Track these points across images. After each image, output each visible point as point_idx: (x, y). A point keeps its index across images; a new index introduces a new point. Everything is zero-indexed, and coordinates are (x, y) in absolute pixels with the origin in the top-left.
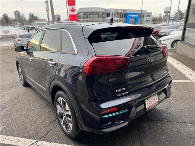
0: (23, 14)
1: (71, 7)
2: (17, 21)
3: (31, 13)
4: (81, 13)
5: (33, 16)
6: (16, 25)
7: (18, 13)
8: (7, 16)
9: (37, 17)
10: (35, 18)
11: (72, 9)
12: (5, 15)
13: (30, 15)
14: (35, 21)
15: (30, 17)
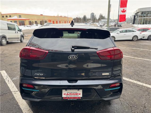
0: (95, 15)
1: (122, 9)
2: (91, 20)
3: (101, 14)
4: (139, 13)
5: (102, 16)
6: (89, 23)
7: (93, 14)
8: (86, 17)
9: (104, 17)
10: (103, 17)
11: (123, 10)
12: (85, 16)
13: (100, 15)
14: (102, 20)
15: (100, 17)
